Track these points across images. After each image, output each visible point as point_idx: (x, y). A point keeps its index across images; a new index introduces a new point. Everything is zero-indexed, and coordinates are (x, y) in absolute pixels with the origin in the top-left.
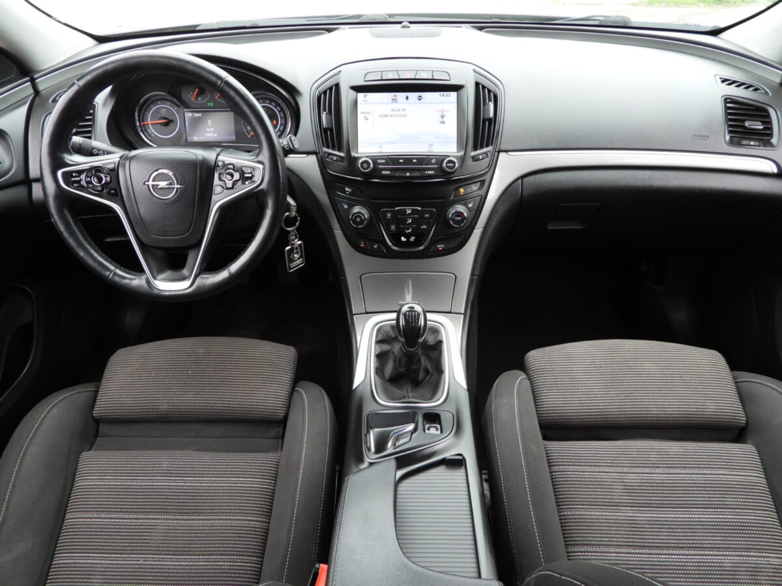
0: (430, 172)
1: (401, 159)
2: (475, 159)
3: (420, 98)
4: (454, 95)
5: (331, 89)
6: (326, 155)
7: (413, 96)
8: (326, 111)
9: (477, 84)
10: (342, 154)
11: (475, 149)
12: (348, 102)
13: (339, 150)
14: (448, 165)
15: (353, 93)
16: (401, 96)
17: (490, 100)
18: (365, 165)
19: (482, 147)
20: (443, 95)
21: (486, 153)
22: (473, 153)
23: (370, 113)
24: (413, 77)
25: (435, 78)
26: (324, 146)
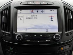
0: (48, 41)
1: (35, 35)
2: (67, 35)
3: (42, 12)
4: (56, 10)
5: (7, 8)
6: (3, 33)
7: (40, 11)
8: (4, 16)
10: (10, 33)
11: (66, 31)
13: (9, 32)
15: (16, 9)
16: (35, 11)
18: (19, 38)
19: (69, 30)
20: (52, 11)
21: (71, 32)
22: (66, 33)
23: (22, 17)
25: (48, 4)
26: (2, 30)
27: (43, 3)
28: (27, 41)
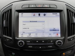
0: (50, 47)
1: (37, 41)
2: (69, 40)
3: (45, 15)
4: (58, 14)
5: (8, 11)
6: (5, 38)
7: (42, 14)
8: (5, 20)
9: (67, 10)
10: (11, 38)
11: (69, 36)
12: (15, 16)
13: (10, 36)
14: (59, 43)
15: (17, 13)
17: (73, 16)
19: (71, 35)
20: (54, 14)
21: (73, 37)
22: (68, 38)
24: (42, 7)
25: (51, 7)
26: (4, 34)
27: (46, 6)
28: (29, 47)
